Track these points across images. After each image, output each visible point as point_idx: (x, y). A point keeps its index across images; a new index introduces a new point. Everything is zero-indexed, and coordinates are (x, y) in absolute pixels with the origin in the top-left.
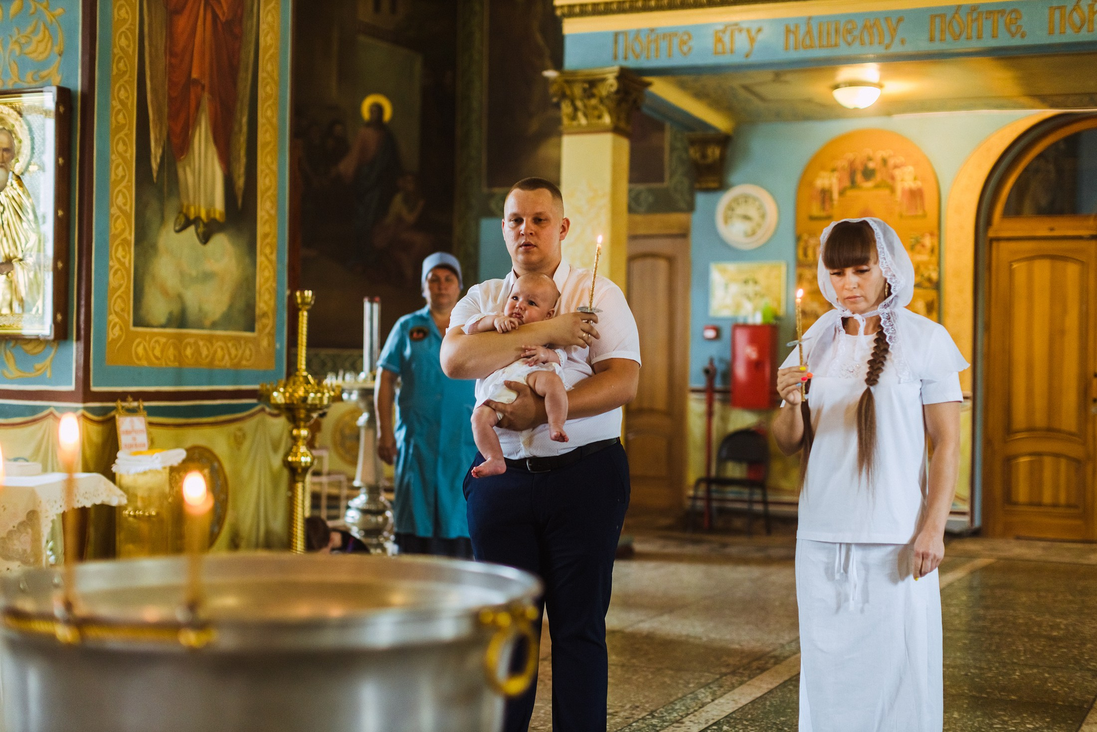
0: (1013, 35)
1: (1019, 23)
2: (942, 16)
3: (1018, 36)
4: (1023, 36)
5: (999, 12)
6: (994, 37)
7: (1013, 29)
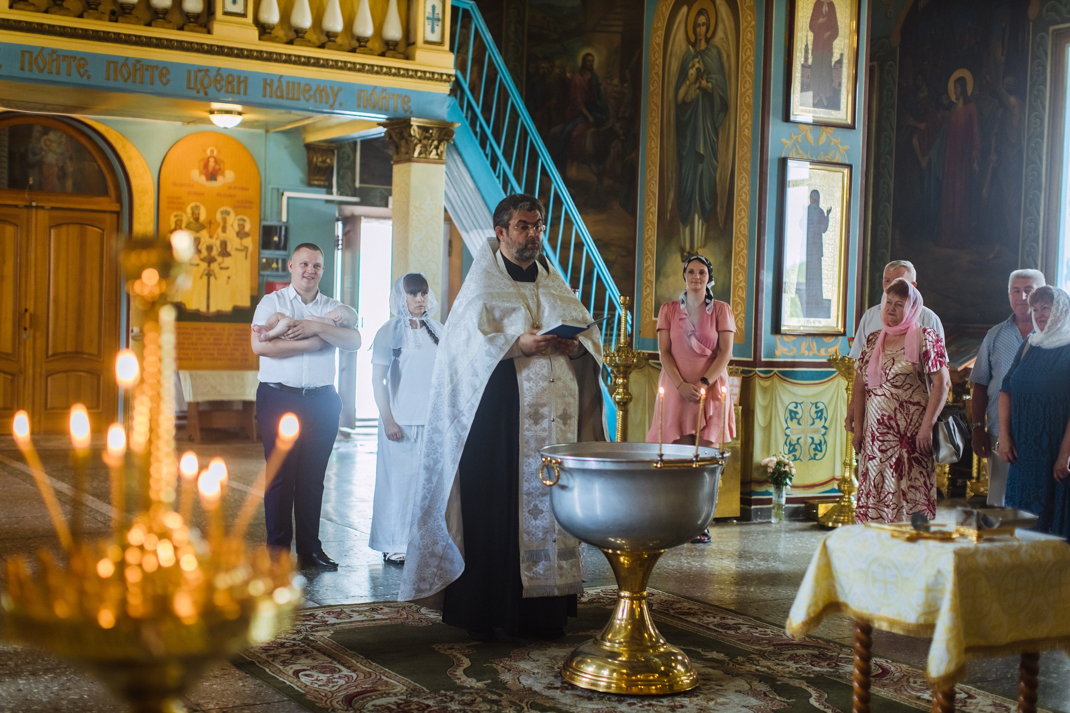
0: (82, 76)
1: (86, 68)
2: (31, 53)
3: (85, 77)
4: (89, 77)
5: (72, 57)
6: (69, 75)
7: (82, 71)
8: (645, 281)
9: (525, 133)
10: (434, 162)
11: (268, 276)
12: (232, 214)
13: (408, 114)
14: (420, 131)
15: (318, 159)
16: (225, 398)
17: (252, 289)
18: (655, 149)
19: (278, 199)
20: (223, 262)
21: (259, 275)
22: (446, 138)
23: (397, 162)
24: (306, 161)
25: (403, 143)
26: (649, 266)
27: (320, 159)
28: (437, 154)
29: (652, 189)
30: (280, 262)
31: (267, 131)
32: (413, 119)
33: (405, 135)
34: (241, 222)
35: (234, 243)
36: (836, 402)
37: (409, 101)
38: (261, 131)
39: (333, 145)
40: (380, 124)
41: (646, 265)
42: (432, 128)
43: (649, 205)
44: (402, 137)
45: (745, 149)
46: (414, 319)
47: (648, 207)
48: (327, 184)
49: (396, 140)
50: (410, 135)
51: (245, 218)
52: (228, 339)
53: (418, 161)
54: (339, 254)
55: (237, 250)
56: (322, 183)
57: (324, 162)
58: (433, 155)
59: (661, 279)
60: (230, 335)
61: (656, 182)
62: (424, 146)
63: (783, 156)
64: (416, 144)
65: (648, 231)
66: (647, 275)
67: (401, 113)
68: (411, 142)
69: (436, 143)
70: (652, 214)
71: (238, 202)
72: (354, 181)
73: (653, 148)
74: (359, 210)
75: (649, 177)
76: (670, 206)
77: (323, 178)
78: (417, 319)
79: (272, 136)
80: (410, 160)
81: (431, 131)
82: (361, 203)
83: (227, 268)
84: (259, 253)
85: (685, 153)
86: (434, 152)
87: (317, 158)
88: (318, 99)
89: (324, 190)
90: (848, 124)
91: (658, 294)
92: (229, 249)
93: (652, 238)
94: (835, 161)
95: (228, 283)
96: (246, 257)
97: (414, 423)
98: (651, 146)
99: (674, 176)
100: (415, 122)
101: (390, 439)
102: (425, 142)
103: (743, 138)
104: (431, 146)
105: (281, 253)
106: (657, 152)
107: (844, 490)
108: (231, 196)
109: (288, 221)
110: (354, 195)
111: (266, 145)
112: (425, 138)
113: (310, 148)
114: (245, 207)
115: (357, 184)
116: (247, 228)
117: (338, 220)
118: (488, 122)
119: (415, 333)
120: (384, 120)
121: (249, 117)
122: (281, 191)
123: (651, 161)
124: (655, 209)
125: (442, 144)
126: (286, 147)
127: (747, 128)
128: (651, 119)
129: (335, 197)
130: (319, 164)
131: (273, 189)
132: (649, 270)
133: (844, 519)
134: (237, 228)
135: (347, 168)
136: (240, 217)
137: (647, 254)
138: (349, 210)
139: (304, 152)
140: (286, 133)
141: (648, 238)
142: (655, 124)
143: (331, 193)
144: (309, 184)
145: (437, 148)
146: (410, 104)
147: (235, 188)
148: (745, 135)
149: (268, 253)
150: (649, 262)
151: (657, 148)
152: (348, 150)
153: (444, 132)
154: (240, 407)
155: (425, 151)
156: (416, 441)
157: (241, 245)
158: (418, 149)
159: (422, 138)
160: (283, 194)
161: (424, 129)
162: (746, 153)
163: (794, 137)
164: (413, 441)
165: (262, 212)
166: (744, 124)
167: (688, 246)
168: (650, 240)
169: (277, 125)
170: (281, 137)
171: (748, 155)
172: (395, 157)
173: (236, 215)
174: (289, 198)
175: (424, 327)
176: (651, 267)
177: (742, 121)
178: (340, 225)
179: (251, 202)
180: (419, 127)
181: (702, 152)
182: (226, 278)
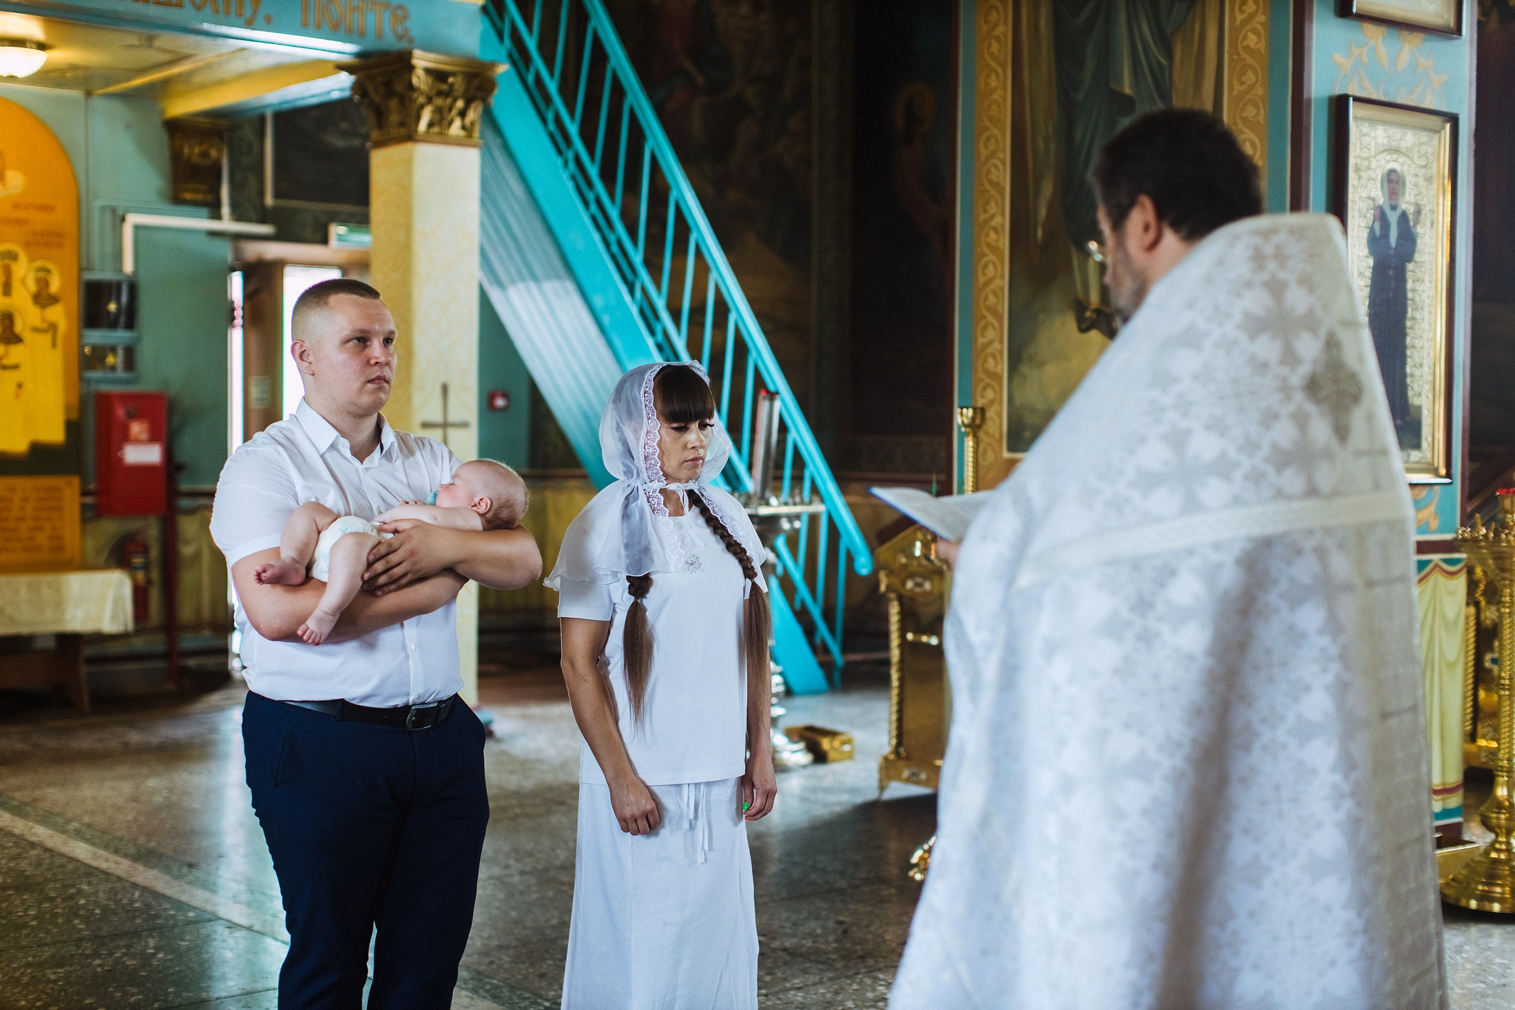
8: (981, 375)
9: (619, 91)
10: (458, 143)
11: (99, 381)
12: (23, 258)
13: (403, 45)
14: (430, 80)
15: (192, 151)
16: (25, 630)
17: (68, 407)
18: (1000, 92)
19: (114, 228)
20: (7, 354)
21: (82, 379)
22: (480, 94)
23: (380, 144)
24: (167, 153)
25: (393, 104)
26: (991, 342)
27: (197, 150)
28: (464, 127)
29: (994, 177)
30: (120, 352)
31: (89, 94)
32: (417, 53)
33: (399, 87)
34: (42, 275)
35: (28, 316)
36: (1432, 628)
37: (406, 17)
38: (76, 94)
39: (222, 122)
40: (341, 67)
41: (981, 340)
42: (453, 74)
43: (986, 211)
44: (390, 93)
45: (1250, 77)
46: (673, 487)
47: (983, 217)
48: (210, 198)
49: (376, 97)
50: (411, 87)
51: (49, 265)
52: (22, 508)
53: (426, 139)
54: (236, 337)
55: (35, 330)
56: (199, 197)
57: (205, 155)
58: (456, 129)
59: (1025, 369)
60: (25, 499)
61: (1004, 163)
62: (439, 111)
63: (1338, 91)
64: (422, 107)
65: (985, 266)
66: (985, 361)
67: (390, 42)
68: (413, 101)
69: (460, 104)
70: (996, 230)
71: (35, 234)
72: (262, 193)
73: (995, 89)
74: (274, 250)
75: (984, 152)
76: (1043, 212)
77: (203, 187)
78: (680, 489)
79: (99, 104)
80: (409, 136)
81: (451, 80)
82: (280, 237)
83: (16, 367)
84: (80, 337)
85: (1080, 96)
86: (457, 123)
87: (192, 148)
88: (221, 8)
89: (205, 211)
90: (1449, 28)
91: (1018, 402)
92: (18, 328)
93: (998, 282)
94: (1426, 105)
95: (17, 396)
96: (54, 345)
97: (687, 777)
98: (987, 85)
99: (1053, 146)
100: (422, 60)
101: (626, 829)
102: (439, 101)
103: (1244, 55)
104: (450, 109)
105: (120, 336)
106: (1004, 98)
107: (1500, 827)
108: (18, 222)
109: (135, 272)
110: (262, 221)
111: (86, 123)
112: (440, 93)
113: (175, 127)
114: (47, 245)
115: (269, 200)
116: (55, 285)
117: (233, 270)
118: (550, 64)
119: (680, 526)
120: (347, 59)
121: (62, 55)
122: (120, 212)
123: (991, 119)
124: (1003, 220)
125: (473, 106)
126: (128, 126)
127: (1255, 31)
128: (985, 28)
129: (227, 224)
130: (195, 159)
131: (103, 209)
132: (990, 350)
133: (1503, 893)
134: (32, 287)
135: (246, 170)
136: (39, 263)
137: (984, 317)
138: (254, 250)
139: (164, 137)
140: (128, 97)
141: (987, 284)
142: (997, 39)
143: (217, 216)
144: (177, 198)
145: (462, 114)
146: (408, 24)
147: (27, 207)
148: (1247, 48)
149: (97, 337)
150: (991, 334)
151: (1004, 88)
152: (248, 133)
153: (476, 82)
154: (51, 644)
155: (441, 120)
156: (692, 827)
157: (44, 320)
158: (426, 116)
159: (433, 93)
160: (123, 219)
161: (438, 75)
162: (1252, 87)
163: (1356, 51)
164: (687, 826)
165: (84, 250)
166: (1245, 22)
167: (1094, 298)
168: (992, 286)
169: (109, 76)
170: (118, 108)
171: (1260, 91)
172: (375, 134)
173: (32, 259)
174: (137, 228)
175: (696, 510)
176: (996, 346)
177: (1240, 18)
178: (237, 280)
179: (59, 235)
180: (428, 71)
181: (1127, 90)
182: (13, 387)
